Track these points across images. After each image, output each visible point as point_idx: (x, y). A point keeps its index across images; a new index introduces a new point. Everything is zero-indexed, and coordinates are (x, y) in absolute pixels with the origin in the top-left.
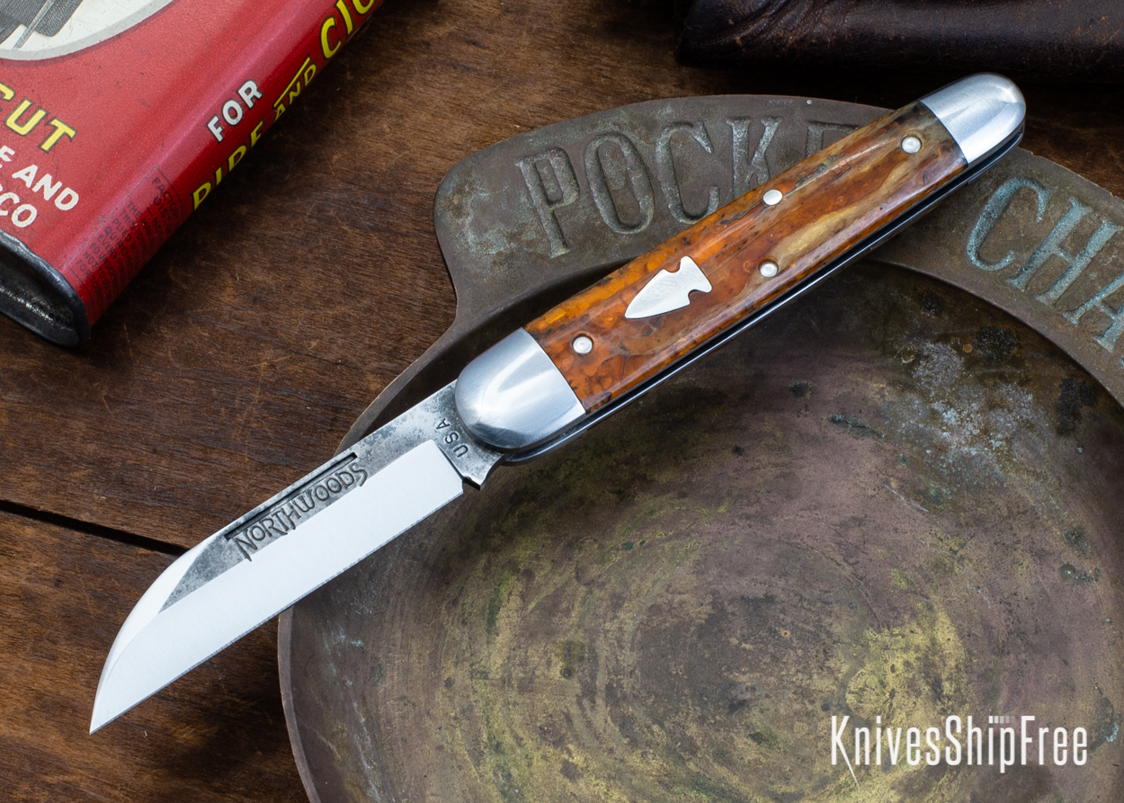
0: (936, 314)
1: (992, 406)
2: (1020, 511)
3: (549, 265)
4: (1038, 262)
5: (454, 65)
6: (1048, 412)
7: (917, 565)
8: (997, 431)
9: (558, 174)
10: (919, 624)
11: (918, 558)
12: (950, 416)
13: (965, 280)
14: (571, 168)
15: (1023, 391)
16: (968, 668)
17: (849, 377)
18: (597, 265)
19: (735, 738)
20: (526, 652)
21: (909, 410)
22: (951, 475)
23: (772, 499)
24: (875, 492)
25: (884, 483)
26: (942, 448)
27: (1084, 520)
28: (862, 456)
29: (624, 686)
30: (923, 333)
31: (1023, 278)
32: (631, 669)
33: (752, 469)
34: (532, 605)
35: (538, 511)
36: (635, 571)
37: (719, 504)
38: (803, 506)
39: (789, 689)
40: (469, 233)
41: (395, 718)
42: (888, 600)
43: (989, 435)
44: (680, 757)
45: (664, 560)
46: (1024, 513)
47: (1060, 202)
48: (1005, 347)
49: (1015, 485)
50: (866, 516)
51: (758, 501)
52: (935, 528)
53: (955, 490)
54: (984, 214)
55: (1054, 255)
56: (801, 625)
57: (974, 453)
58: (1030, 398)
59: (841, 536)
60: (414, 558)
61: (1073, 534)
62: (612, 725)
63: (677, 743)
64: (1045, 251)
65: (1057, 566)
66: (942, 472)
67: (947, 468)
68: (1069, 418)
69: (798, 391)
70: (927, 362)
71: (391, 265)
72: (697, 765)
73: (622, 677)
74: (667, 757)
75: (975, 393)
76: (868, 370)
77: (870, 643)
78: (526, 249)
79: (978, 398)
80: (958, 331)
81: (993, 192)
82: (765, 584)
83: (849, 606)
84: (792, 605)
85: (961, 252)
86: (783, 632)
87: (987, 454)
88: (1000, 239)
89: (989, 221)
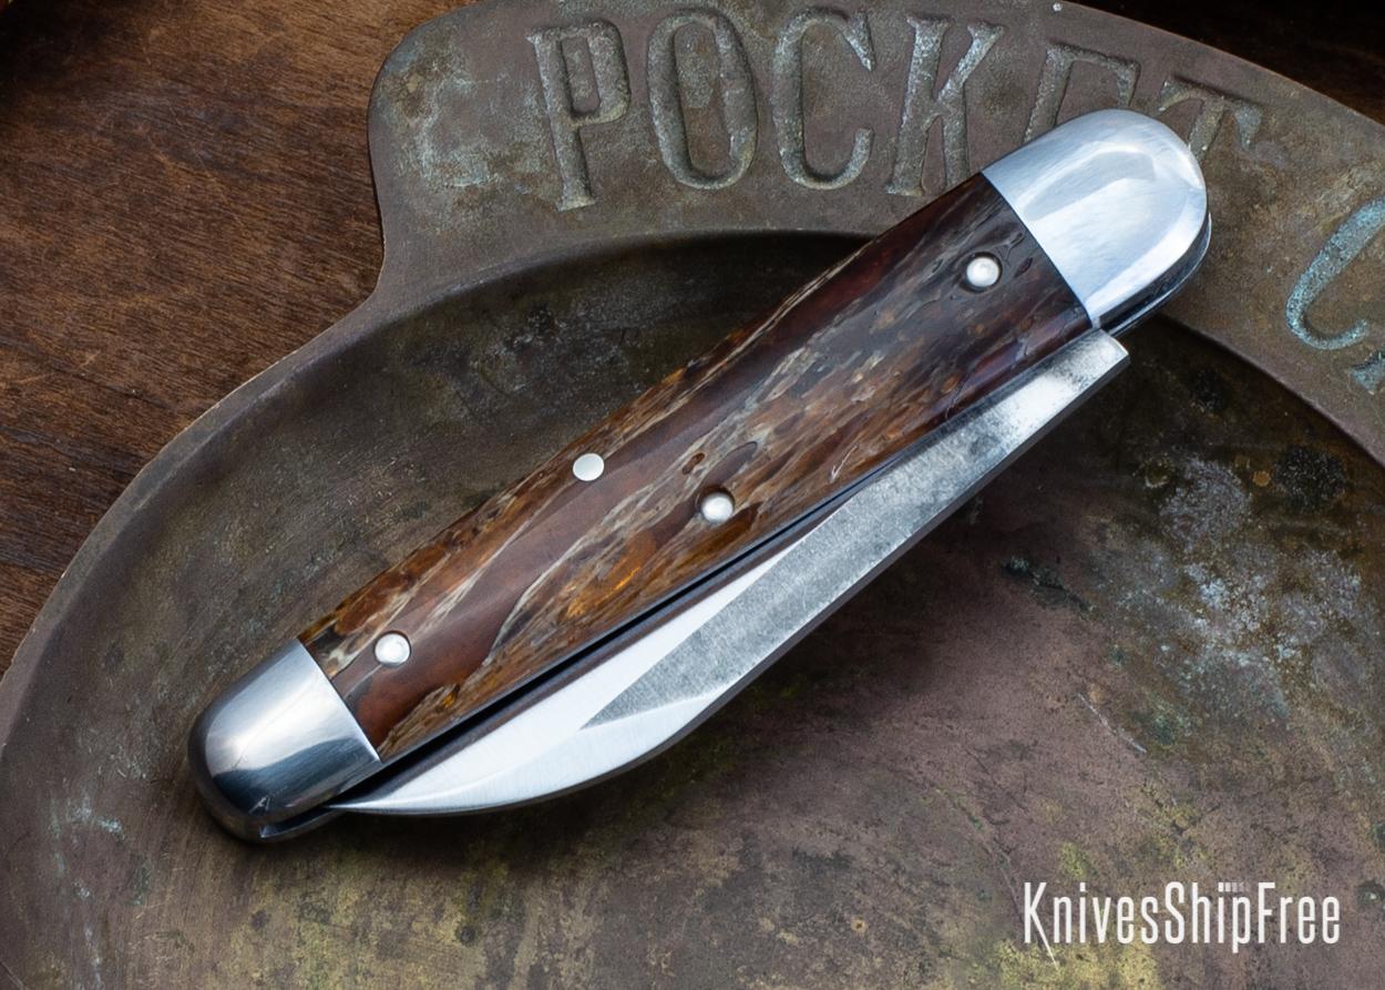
0: (1216, 411)
1: (1288, 585)
2: (1306, 777)
3: (553, 222)
7: (1109, 844)
8: (1290, 630)
9: (598, 65)
11: (1113, 831)
12: (1214, 592)
13: (1274, 357)
14: (623, 60)
15: (1346, 567)
18: (638, 233)
21: (1143, 569)
22: (1197, 694)
23: (878, 688)
24: (1060, 704)
25: (1077, 690)
26: (1190, 646)
28: (1048, 638)
29: (562, 973)
30: (1190, 440)
31: (1376, 372)
37: (783, 683)
38: (928, 710)
40: (426, 145)
41: (155, 965)
43: (1275, 636)
46: (1314, 780)
48: (1326, 487)
49: (1307, 728)
50: (1036, 743)
51: (853, 687)
52: (1153, 784)
53: (1200, 722)
54: (1328, 248)
56: (888, 914)
57: (1243, 662)
58: (1356, 581)
59: (985, 771)
66: (1182, 687)
67: (1191, 681)
70: (1189, 491)
73: (561, 956)
75: (1263, 557)
76: (1083, 490)
77: (1003, 964)
78: (519, 188)
79: (1267, 567)
80: (1250, 446)
81: (1351, 213)
82: (839, 834)
83: (978, 895)
84: (878, 878)
85: (1276, 308)
86: (854, 922)
87: (1267, 669)
88: (1348, 296)
89: (1335, 263)
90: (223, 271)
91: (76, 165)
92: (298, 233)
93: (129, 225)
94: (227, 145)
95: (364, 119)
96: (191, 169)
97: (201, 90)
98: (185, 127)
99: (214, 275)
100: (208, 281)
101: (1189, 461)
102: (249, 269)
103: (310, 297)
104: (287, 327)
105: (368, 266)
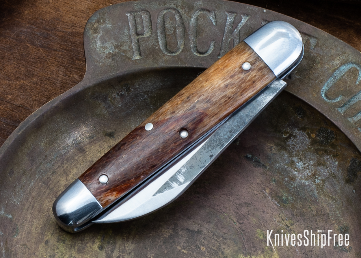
0: (302, 117)
1: (319, 164)
2: (322, 214)
3: (131, 63)
4: (352, 102)
6: (343, 171)
8: (319, 175)
9: (144, 22)
10: (264, 256)
11: (271, 226)
12: (300, 165)
13: (317, 104)
14: (151, 21)
15: (334, 159)
17: (258, 138)
18: (152, 66)
21: (282, 158)
22: (294, 191)
23: (211, 187)
24: (258, 193)
25: (263, 189)
26: (293, 179)
28: (256, 175)
30: (295, 125)
32: (130, 251)
38: (224, 193)
40: (98, 41)
42: (253, 242)
43: (315, 177)
46: (324, 215)
48: (330, 138)
49: (323, 201)
51: (204, 187)
52: (282, 214)
53: (295, 199)
54: (333, 76)
56: (211, 246)
57: (307, 183)
58: (337, 163)
59: (238, 209)
60: (44, 183)
64: (357, 98)
66: (290, 189)
67: (294, 188)
68: (352, 176)
70: (294, 138)
73: (125, 254)
75: (313, 156)
76: (267, 137)
78: (122, 53)
79: (314, 159)
80: (310, 127)
81: (339, 67)
82: (199, 225)
83: (235, 242)
85: (318, 91)
86: (202, 248)
87: (313, 185)
88: (337, 89)
89: (334, 80)
90: (44, 74)
91: (6, 47)
92: (64, 64)
93: (20, 62)
94: (45, 41)
96: (36, 48)
97: (39, 27)
98: (34, 37)
99: (42, 75)
100: (41, 77)
101: (295, 131)
102: (51, 74)
103: (67, 81)
104: (61, 89)
105: (82, 73)
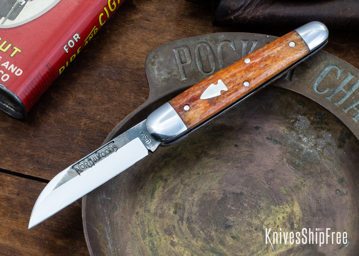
0: (302, 107)
1: (318, 137)
2: (324, 171)
3: (180, 83)
4: (336, 92)
5: (142, 27)
6: (336, 140)
7: (290, 186)
8: (319, 145)
10: (288, 205)
11: (290, 184)
12: (305, 139)
13: (312, 96)
15: (328, 133)
16: (303, 220)
17: (274, 125)
19: (226, 237)
20: (163, 205)
21: (292, 136)
22: (303, 158)
23: (246, 162)
24: (279, 162)
25: (282, 159)
26: (301, 149)
27: (344, 176)
28: (276, 150)
29: (193, 218)
30: (298, 112)
31: (331, 97)
32: (196, 213)
33: (240, 152)
34: (166, 190)
35: (171, 160)
36: (199, 182)
37: (228, 162)
38: (255, 165)
39: (245, 223)
40: (156, 71)
41: (119, 223)
42: (279, 196)
43: (317, 146)
44: (208, 242)
45: (209, 179)
47: (345, 73)
48: (323, 119)
49: (324, 163)
51: (241, 162)
52: (297, 175)
53: (304, 163)
54: (320, 76)
55: (341, 90)
56: (251, 202)
57: (311, 152)
58: (330, 135)
59: (266, 175)
61: (340, 180)
62: (188, 230)
63: (208, 237)
64: (339, 89)
65: (334, 189)
66: (301, 157)
67: (302, 156)
68: (342, 143)
69: (257, 128)
70: (299, 122)
71: (123, 91)
72: (213, 245)
73: (192, 215)
74: (204, 241)
75: (313, 132)
76: (280, 123)
77: (272, 210)
78: (173, 77)
79: (314, 134)
80: (309, 112)
81: (324, 69)
82: (241, 189)
83: (267, 198)
84: (248, 196)
85: (312, 87)
86: (245, 204)
87: (316, 152)
88: (325, 84)
89: (322, 78)
90: (121, 99)
94: (119, 76)
95: (144, 69)
96: (113, 81)
101: (299, 116)
105: (147, 96)
